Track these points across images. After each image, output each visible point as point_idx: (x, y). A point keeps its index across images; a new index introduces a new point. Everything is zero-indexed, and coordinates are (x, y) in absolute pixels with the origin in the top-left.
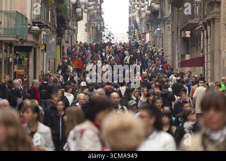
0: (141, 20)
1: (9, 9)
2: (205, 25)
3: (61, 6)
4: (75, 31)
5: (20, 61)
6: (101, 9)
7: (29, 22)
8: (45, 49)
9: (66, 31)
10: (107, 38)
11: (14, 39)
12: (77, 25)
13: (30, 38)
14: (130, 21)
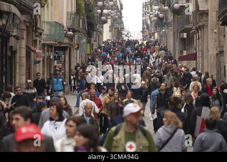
0: (151, 22)
1: (50, 20)
2: (197, 29)
3: (90, 14)
4: (101, 33)
5: (59, 57)
6: (121, 14)
7: (66, 28)
8: (78, 48)
10: (126, 35)
11: (54, 42)
12: (102, 28)
13: (66, 41)
14: (143, 23)
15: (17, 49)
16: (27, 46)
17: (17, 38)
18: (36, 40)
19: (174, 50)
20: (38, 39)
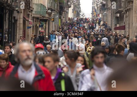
0: (97, 8)
1: (37, 3)
2: (126, 11)
3: (61, 1)
4: (67, 13)
5: (42, 26)
6: (79, 2)
7: (47, 8)
8: (54, 21)
9: (64, 12)
10: (82, 16)
11: (40, 16)
12: (68, 10)
13: (47, 16)
15: (17, 19)
16: (23, 17)
17: (18, 12)
18: (29, 14)
19: (111, 24)
20: (30, 13)
